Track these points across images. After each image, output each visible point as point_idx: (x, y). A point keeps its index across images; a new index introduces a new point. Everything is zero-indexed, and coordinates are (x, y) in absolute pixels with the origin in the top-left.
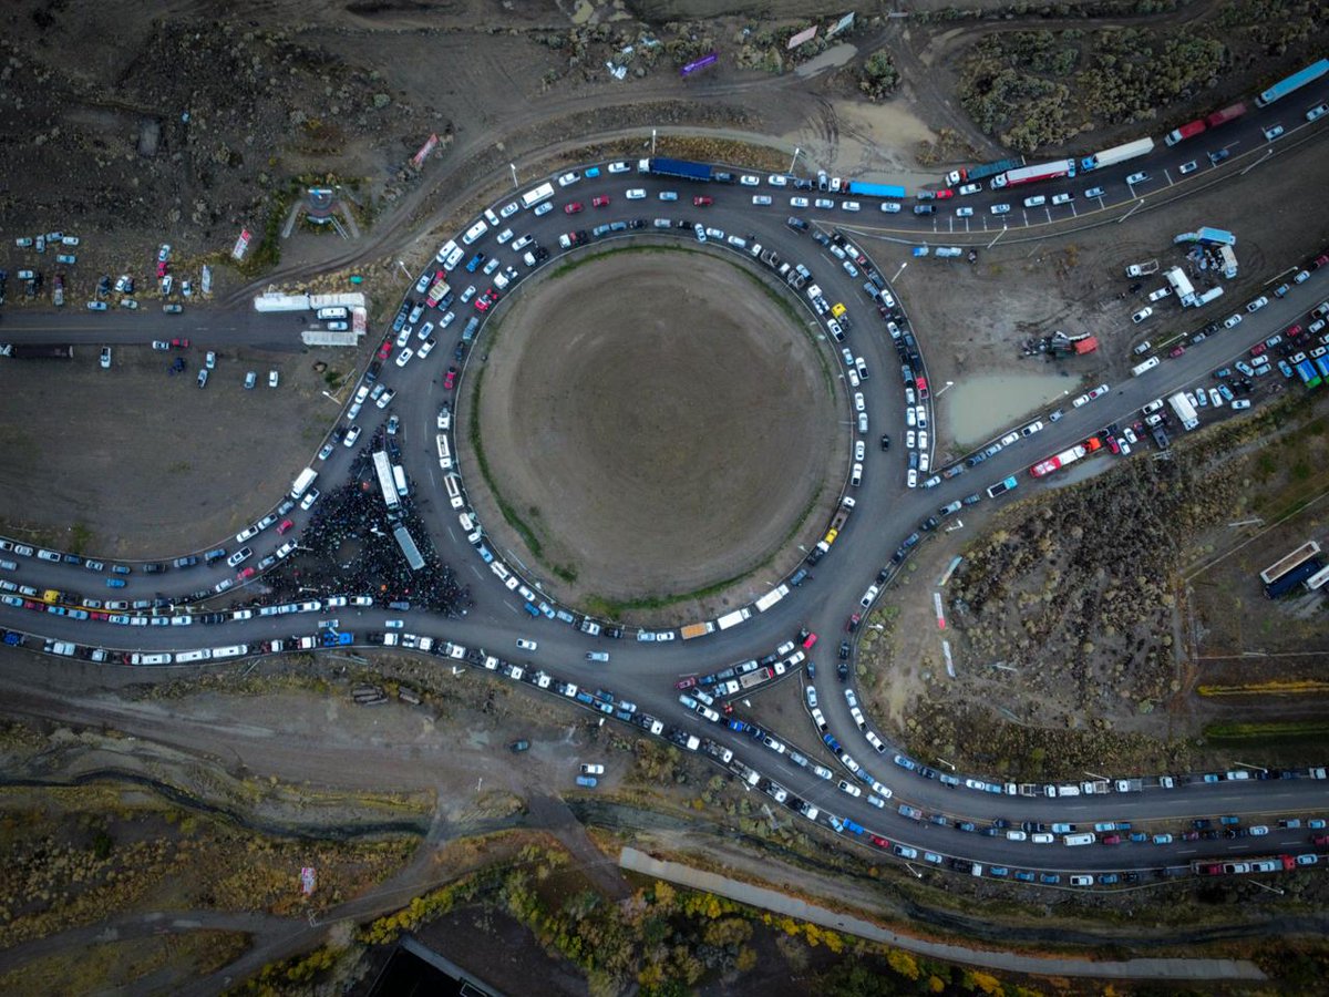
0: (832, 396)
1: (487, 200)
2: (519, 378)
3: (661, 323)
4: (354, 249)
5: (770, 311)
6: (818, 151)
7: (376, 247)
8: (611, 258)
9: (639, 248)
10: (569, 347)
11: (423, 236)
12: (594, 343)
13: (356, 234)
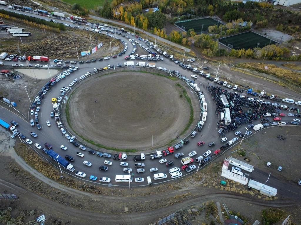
0: (77, 89)
1: (147, 190)
2: (168, 126)
3: (110, 121)
4: (221, 198)
5: (73, 111)
6: (4, 145)
7: (210, 194)
8: (111, 146)
9: (98, 145)
10: (146, 128)
11: (185, 189)
12: (136, 126)
13: (218, 204)
